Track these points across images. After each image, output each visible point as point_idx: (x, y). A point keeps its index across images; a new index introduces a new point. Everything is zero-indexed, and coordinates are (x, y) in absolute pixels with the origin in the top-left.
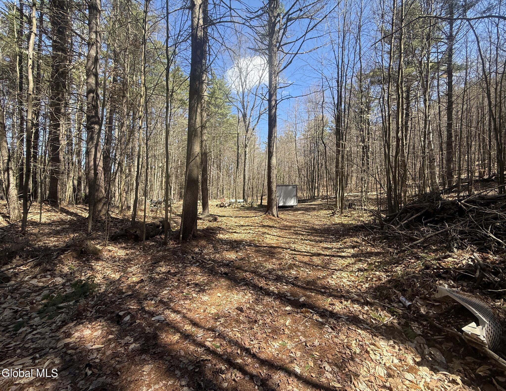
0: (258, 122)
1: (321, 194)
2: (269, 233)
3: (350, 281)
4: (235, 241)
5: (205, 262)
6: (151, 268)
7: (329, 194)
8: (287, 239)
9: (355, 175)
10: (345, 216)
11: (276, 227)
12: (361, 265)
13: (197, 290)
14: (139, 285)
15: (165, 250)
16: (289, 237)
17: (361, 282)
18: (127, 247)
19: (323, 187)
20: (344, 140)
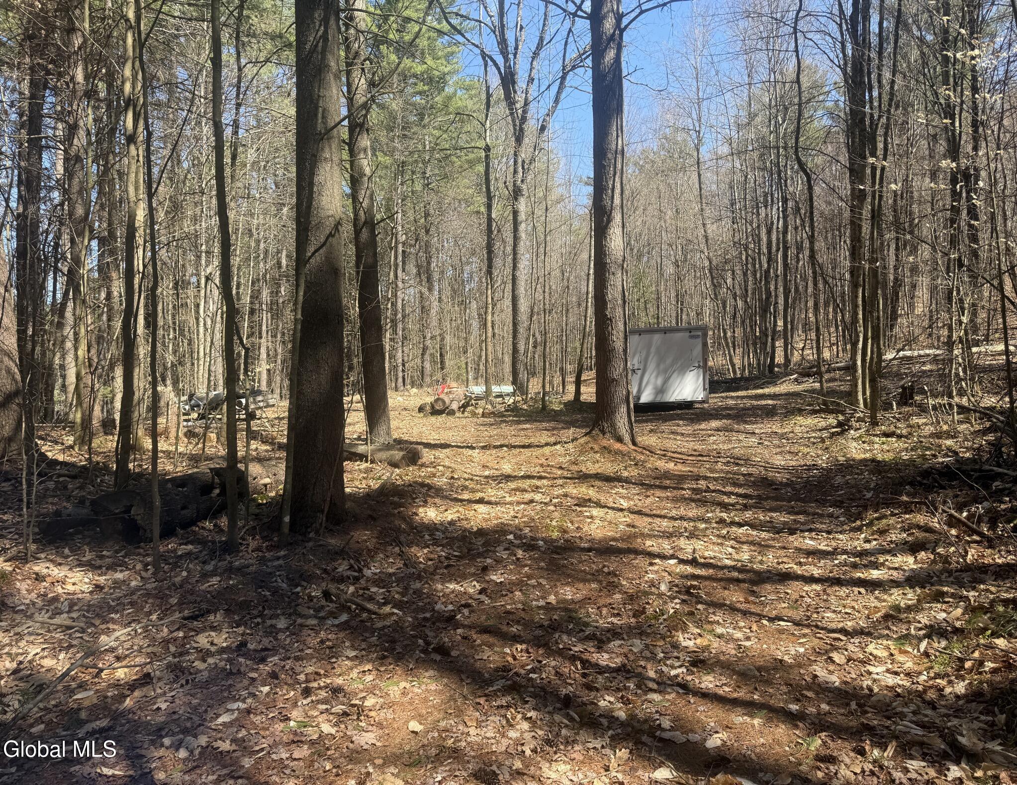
0: (557, 101)
1: (796, 357)
2: (603, 500)
3: (896, 673)
4: (481, 532)
5: (369, 611)
6: (181, 634)
7: (826, 354)
8: (665, 523)
9: (924, 281)
10: (887, 435)
11: (627, 481)
12: (938, 614)
13: (339, 709)
14: (137, 693)
15: (230, 570)
16: (674, 513)
17: (938, 676)
18: (98, 562)
19: (805, 331)
20: (880, 152)
